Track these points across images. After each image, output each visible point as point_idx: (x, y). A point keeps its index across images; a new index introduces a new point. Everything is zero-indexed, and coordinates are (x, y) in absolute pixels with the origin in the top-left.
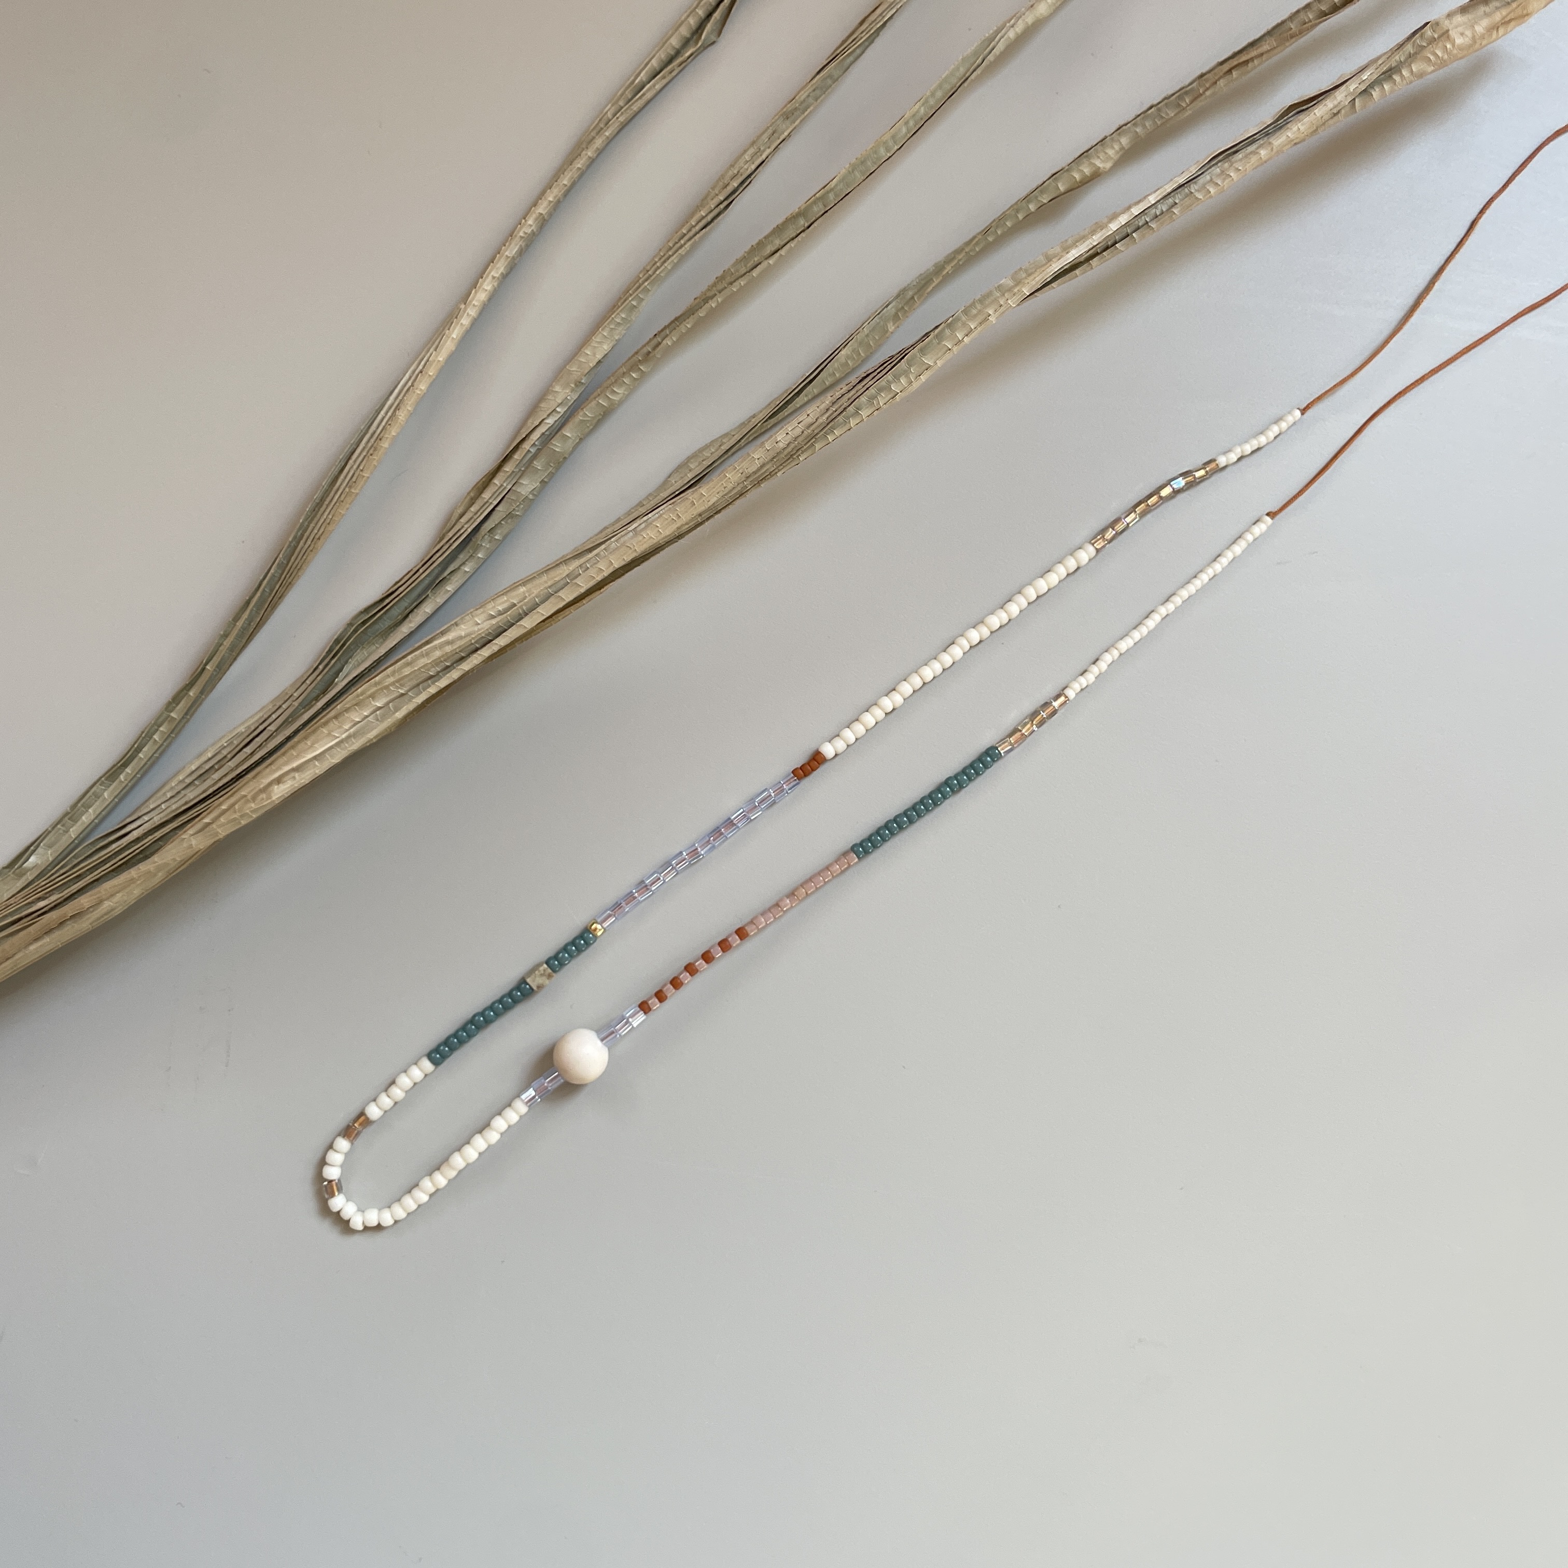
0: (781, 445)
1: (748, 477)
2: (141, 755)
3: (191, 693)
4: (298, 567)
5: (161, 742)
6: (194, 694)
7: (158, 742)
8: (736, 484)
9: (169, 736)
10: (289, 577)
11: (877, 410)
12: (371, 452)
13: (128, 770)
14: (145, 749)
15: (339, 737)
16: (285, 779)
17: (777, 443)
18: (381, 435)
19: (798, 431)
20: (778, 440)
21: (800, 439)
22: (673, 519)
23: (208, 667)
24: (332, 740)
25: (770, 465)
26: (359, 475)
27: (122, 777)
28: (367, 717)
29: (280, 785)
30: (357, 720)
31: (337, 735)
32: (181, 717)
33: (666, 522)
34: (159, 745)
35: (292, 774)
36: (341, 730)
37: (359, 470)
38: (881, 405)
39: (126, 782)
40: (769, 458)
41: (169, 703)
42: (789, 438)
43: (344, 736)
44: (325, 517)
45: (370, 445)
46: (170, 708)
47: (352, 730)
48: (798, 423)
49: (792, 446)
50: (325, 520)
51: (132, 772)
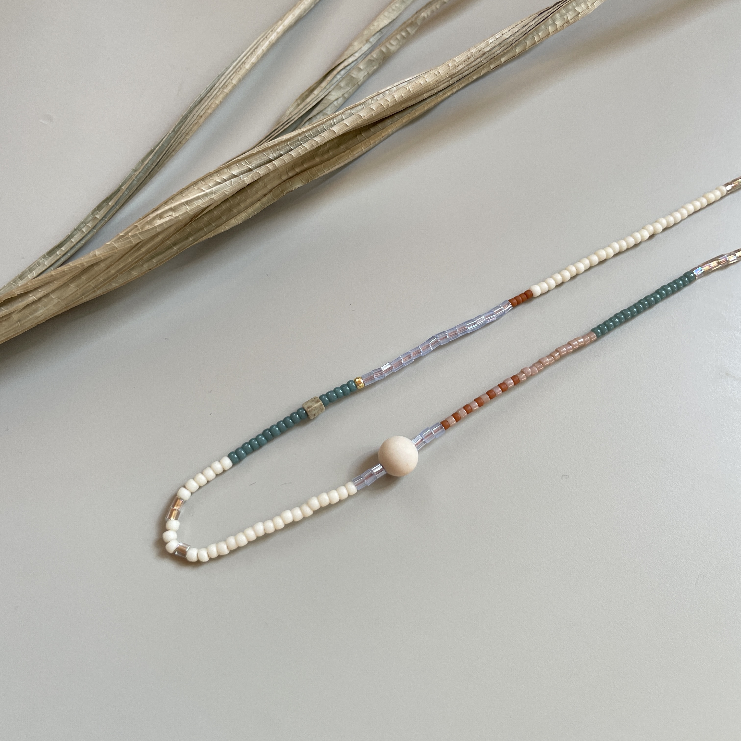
0: (506, 36)
1: (484, 54)
2: (73, 240)
3: (110, 204)
4: (187, 132)
5: (86, 233)
6: (112, 204)
7: (84, 232)
8: (476, 58)
9: (91, 230)
10: (180, 138)
11: (566, 23)
12: (239, 70)
13: (63, 249)
14: (76, 236)
15: (204, 191)
16: (166, 215)
17: (503, 35)
18: (246, 61)
19: (516, 29)
20: (503, 33)
21: (517, 34)
22: (435, 74)
23: (123, 188)
24: (201, 192)
25: (498, 48)
26: (230, 82)
27: (58, 253)
28: (225, 181)
29: (162, 219)
30: (218, 181)
31: (204, 189)
32: (101, 218)
33: (431, 75)
34: (84, 234)
35: (171, 213)
36: (206, 186)
37: (229, 80)
38: (569, 19)
39: (60, 256)
40: (497, 43)
41: (95, 210)
42: (510, 34)
43: (208, 191)
44: (206, 103)
45: (238, 66)
46: (95, 213)
47: (213, 189)
48: (516, 25)
49: (512, 38)
50: (206, 106)
51: (65, 250)
